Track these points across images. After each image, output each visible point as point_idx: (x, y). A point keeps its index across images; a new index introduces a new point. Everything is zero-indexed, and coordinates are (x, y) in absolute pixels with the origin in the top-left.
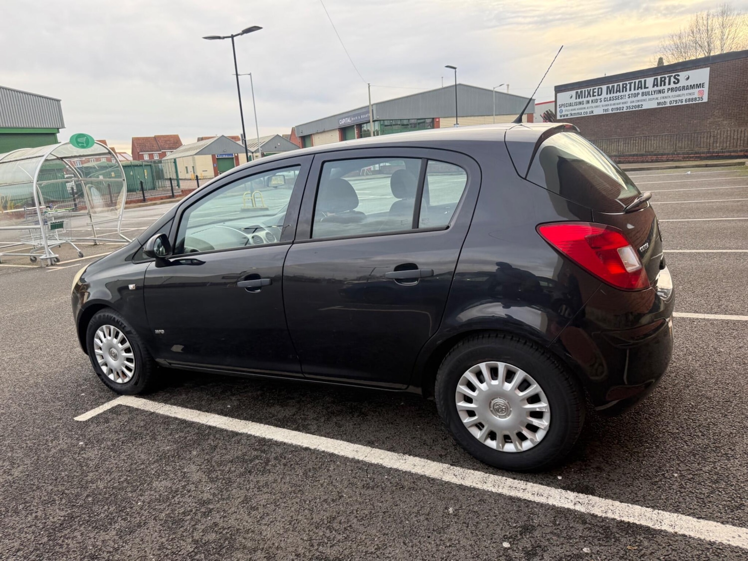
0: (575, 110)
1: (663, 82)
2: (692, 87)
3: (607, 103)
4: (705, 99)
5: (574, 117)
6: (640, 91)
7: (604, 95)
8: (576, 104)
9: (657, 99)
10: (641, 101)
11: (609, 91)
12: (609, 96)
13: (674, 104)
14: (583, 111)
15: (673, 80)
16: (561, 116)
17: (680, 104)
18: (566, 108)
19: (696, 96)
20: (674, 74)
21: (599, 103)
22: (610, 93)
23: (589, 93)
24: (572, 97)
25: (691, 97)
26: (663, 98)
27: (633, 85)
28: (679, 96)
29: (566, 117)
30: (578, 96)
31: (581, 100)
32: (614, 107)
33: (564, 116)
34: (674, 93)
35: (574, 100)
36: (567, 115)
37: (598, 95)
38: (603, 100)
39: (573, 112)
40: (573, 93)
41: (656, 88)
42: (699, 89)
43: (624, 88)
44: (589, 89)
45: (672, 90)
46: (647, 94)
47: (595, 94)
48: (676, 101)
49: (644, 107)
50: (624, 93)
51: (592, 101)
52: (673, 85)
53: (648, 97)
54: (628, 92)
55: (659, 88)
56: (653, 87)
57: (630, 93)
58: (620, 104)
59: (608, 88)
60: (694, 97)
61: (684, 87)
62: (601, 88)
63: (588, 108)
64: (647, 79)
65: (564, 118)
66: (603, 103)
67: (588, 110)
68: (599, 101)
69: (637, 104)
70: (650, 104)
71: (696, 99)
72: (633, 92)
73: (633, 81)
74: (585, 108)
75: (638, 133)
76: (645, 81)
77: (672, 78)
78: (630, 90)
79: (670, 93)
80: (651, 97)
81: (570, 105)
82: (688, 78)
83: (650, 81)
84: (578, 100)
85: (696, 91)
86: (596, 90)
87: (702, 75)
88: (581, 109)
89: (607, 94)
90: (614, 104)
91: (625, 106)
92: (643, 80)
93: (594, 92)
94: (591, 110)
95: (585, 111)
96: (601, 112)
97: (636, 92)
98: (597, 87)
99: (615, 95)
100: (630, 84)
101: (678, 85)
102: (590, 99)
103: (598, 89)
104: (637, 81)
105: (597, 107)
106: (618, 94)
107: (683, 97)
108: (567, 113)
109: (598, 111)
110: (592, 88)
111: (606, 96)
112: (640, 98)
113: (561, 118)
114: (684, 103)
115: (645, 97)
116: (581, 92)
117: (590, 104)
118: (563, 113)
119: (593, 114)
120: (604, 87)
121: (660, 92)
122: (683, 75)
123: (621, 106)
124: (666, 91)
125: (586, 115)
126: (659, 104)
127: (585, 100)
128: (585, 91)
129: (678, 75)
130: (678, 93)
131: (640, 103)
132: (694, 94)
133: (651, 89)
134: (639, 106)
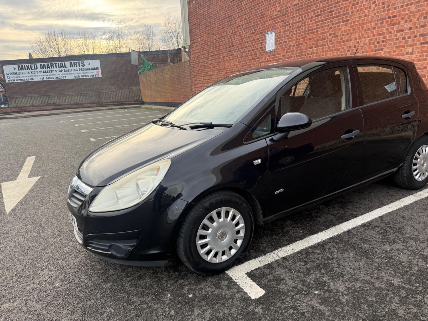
0: (19, 77)
1: (75, 65)
2: (92, 69)
3: (42, 74)
4: (100, 76)
5: (19, 81)
6: (62, 68)
7: (39, 69)
8: (19, 73)
9: (74, 74)
10: (65, 74)
11: (42, 67)
12: (42, 70)
13: (84, 77)
14: (26, 78)
15: (81, 64)
16: (9, 81)
17: (87, 77)
18: (12, 76)
19: (95, 73)
20: (81, 61)
21: (36, 74)
22: (43, 68)
23: (28, 67)
24: (15, 69)
25: (93, 74)
26: (77, 73)
27: (57, 65)
28: (86, 73)
29: (13, 82)
30: (20, 68)
31: (22, 71)
32: (47, 77)
33: (11, 80)
34: (83, 71)
35: (17, 71)
36: (14, 80)
37: (35, 69)
38: (39, 72)
39: (18, 78)
40: (16, 66)
41: (72, 68)
42: (96, 70)
43: (52, 66)
44: (27, 65)
45: (82, 69)
46: (67, 70)
47: (32, 68)
48: (85, 76)
49: (67, 78)
50: (53, 69)
51: (31, 72)
52: (81, 67)
53: (68, 72)
54: (55, 69)
55: (74, 68)
56: (70, 67)
57: (57, 69)
58: (51, 75)
59: (41, 65)
60: (94, 74)
61: (88, 69)
62: (36, 65)
63: (29, 76)
64: (66, 62)
65: (12, 82)
66: (39, 74)
67: (30, 78)
68: (36, 72)
69: (62, 76)
70: (70, 76)
71: (95, 75)
72: (58, 69)
73: (57, 63)
74: (27, 76)
75: (66, 92)
76: (65, 63)
77: (80, 63)
78: (56, 67)
79: (81, 71)
80: (70, 72)
81: (15, 74)
82: (89, 64)
83: (68, 64)
84: (20, 71)
85: (95, 71)
86: (33, 66)
87: (96, 63)
88: (24, 77)
89: (41, 69)
90: (47, 75)
91: (55, 76)
92: (63, 63)
93: (31, 67)
94: (31, 78)
95: (28, 78)
96: (40, 80)
97: (60, 69)
98: (33, 64)
99: (46, 70)
100: (56, 64)
101: (84, 67)
102: (30, 71)
103: (34, 65)
104: (60, 63)
105: (35, 76)
106: (48, 69)
107: (89, 74)
108: (13, 79)
109: (37, 79)
110: (29, 64)
111: (41, 70)
112: (63, 72)
113: (9, 82)
114: (90, 77)
115: (66, 72)
116: (22, 66)
117: (30, 74)
118: (11, 79)
119: (33, 81)
120: (38, 65)
121: (75, 70)
122: (86, 62)
123: (52, 76)
124: (78, 70)
125: (28, 81)
126: (75, 76)
127: (26, 71)
128: (25, 66)
129: (84, 62)
130: (85, 71)
131: (64, 76)
132: (94, 72)
133: (69, 68)
134: (63, 77)
